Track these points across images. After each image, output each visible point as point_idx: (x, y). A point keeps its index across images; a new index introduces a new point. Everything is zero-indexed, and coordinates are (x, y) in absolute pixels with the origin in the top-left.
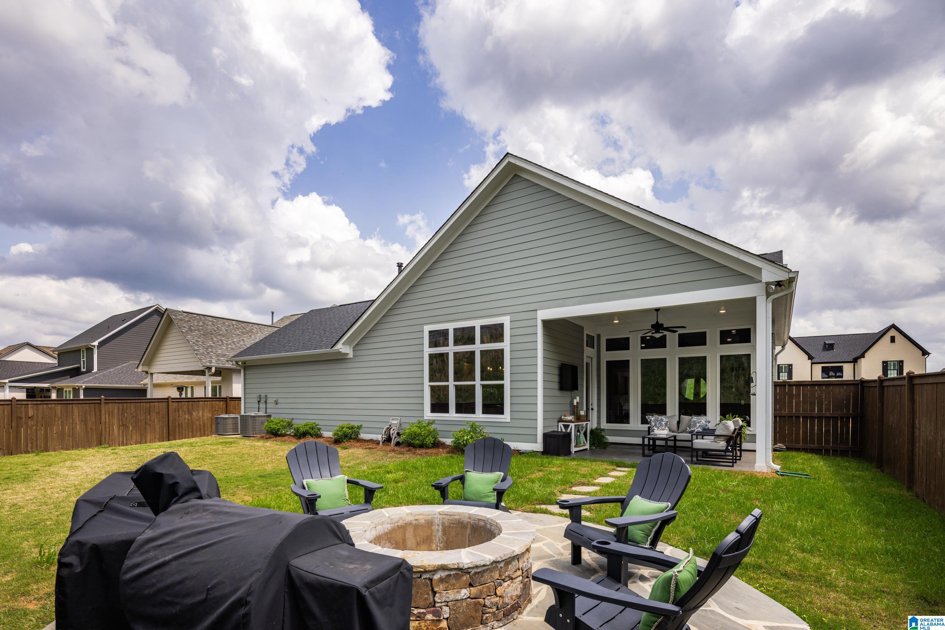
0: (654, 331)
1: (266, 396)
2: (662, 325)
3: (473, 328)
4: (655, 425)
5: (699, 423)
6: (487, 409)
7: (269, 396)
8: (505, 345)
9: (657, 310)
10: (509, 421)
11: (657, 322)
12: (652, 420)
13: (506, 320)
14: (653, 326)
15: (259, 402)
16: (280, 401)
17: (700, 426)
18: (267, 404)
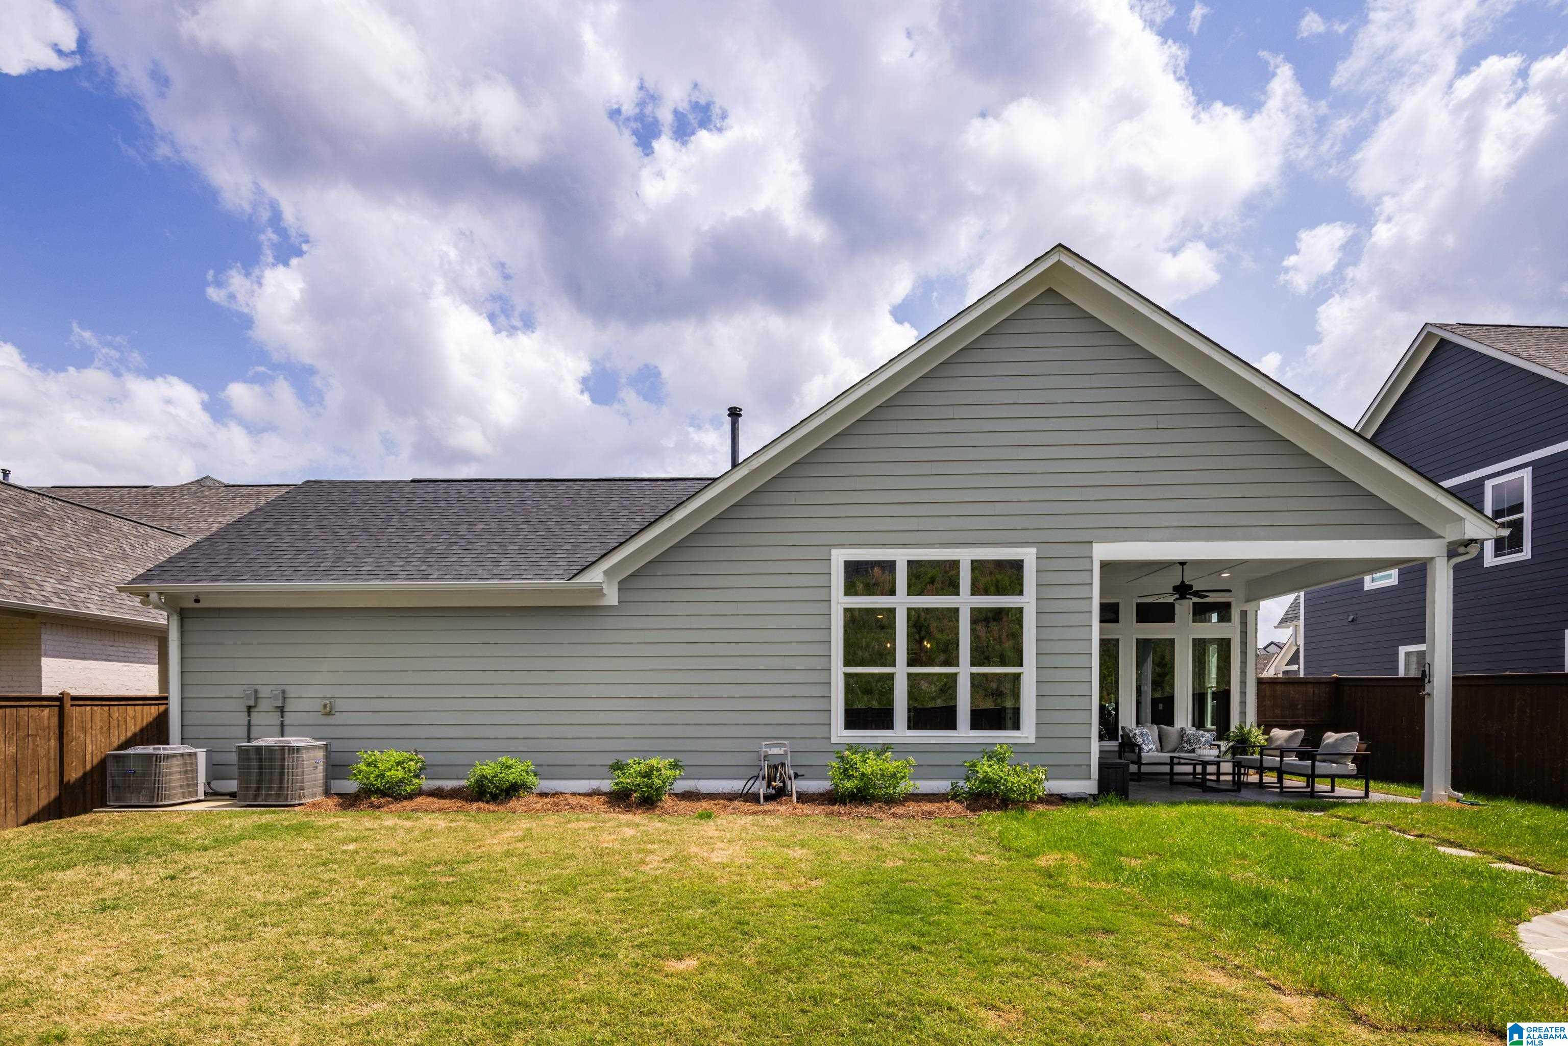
0: (1177, 596)
1: (284, 692)
2: (1191, 587)
3: (955, 564)
4: (1144, 742)
5: (1203, 737)
6: (980, 720)
7: (291, 691)
8: (1027, 601)
9: (1183, 563)
10: (1034, 742)
11: (1183, 582)
12: (1138, 734)
13: (1029, 556)
14: (1176, 589)
15: (249, 708)
16: (340, 705)
17: (1206, 741)
18: (286, 714)
